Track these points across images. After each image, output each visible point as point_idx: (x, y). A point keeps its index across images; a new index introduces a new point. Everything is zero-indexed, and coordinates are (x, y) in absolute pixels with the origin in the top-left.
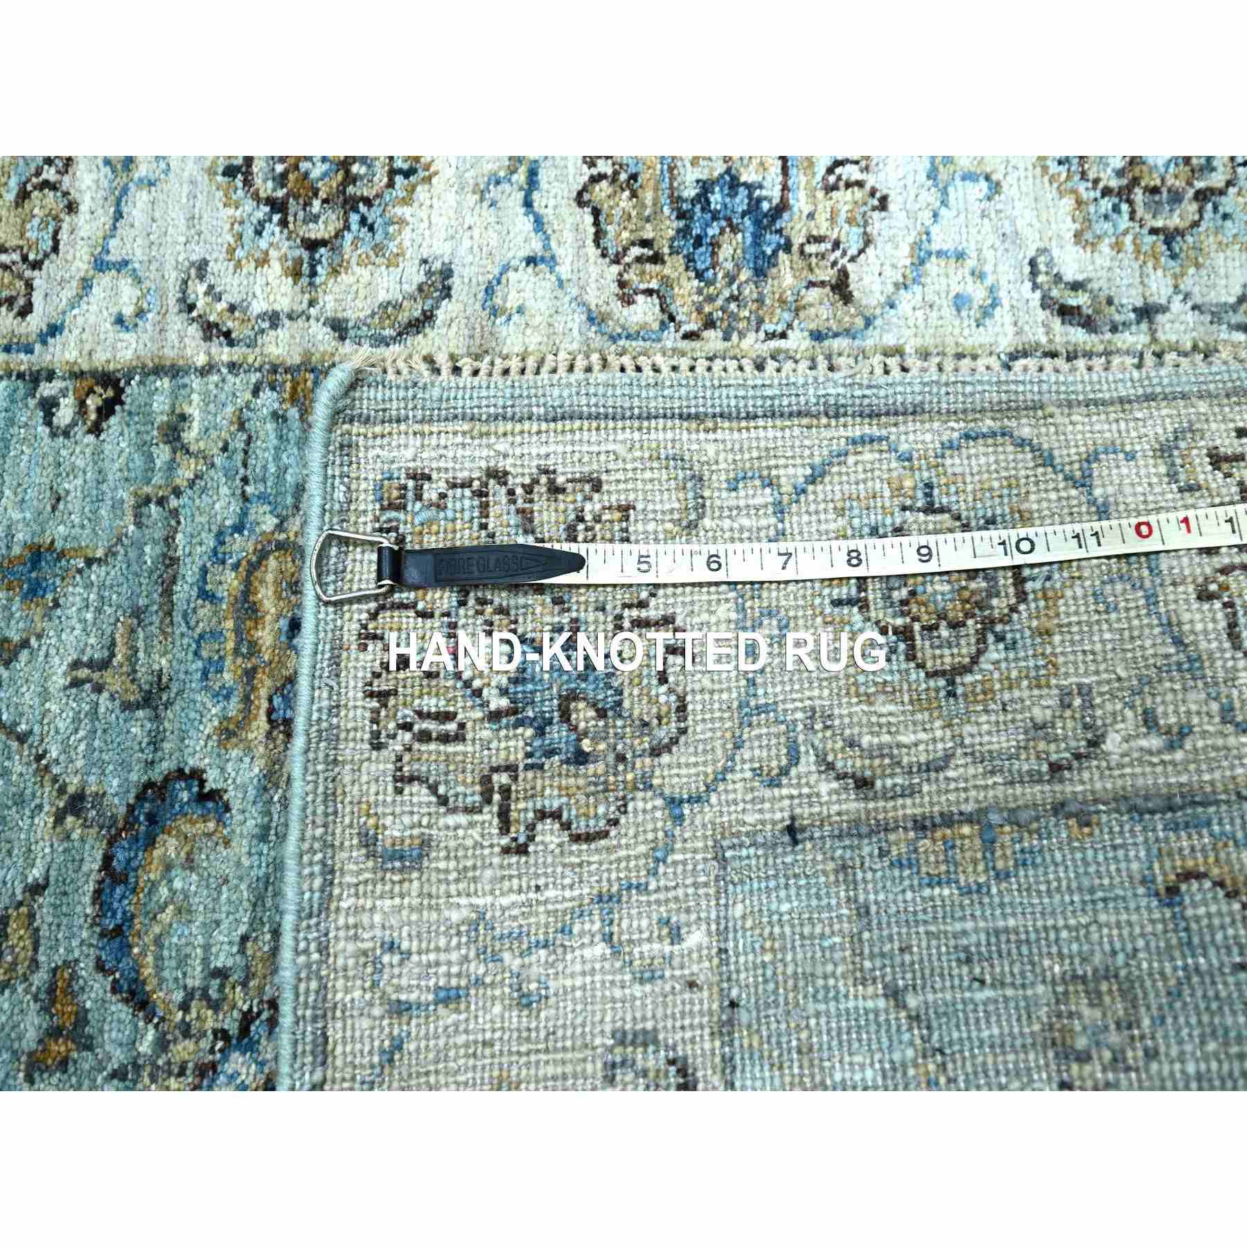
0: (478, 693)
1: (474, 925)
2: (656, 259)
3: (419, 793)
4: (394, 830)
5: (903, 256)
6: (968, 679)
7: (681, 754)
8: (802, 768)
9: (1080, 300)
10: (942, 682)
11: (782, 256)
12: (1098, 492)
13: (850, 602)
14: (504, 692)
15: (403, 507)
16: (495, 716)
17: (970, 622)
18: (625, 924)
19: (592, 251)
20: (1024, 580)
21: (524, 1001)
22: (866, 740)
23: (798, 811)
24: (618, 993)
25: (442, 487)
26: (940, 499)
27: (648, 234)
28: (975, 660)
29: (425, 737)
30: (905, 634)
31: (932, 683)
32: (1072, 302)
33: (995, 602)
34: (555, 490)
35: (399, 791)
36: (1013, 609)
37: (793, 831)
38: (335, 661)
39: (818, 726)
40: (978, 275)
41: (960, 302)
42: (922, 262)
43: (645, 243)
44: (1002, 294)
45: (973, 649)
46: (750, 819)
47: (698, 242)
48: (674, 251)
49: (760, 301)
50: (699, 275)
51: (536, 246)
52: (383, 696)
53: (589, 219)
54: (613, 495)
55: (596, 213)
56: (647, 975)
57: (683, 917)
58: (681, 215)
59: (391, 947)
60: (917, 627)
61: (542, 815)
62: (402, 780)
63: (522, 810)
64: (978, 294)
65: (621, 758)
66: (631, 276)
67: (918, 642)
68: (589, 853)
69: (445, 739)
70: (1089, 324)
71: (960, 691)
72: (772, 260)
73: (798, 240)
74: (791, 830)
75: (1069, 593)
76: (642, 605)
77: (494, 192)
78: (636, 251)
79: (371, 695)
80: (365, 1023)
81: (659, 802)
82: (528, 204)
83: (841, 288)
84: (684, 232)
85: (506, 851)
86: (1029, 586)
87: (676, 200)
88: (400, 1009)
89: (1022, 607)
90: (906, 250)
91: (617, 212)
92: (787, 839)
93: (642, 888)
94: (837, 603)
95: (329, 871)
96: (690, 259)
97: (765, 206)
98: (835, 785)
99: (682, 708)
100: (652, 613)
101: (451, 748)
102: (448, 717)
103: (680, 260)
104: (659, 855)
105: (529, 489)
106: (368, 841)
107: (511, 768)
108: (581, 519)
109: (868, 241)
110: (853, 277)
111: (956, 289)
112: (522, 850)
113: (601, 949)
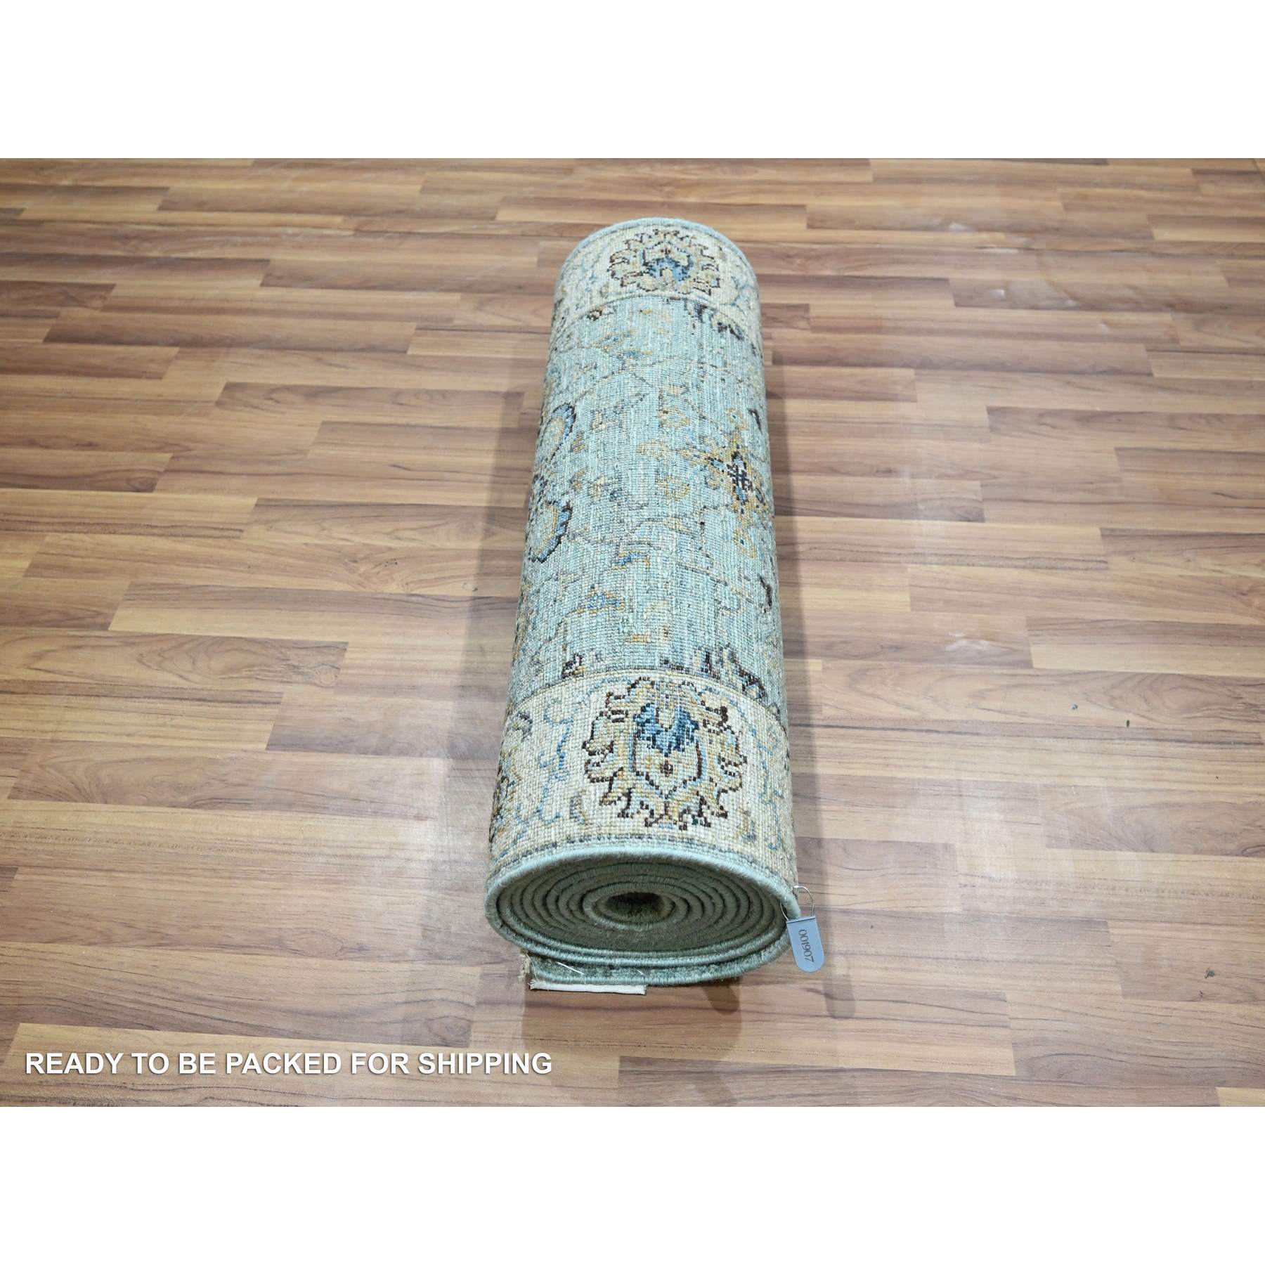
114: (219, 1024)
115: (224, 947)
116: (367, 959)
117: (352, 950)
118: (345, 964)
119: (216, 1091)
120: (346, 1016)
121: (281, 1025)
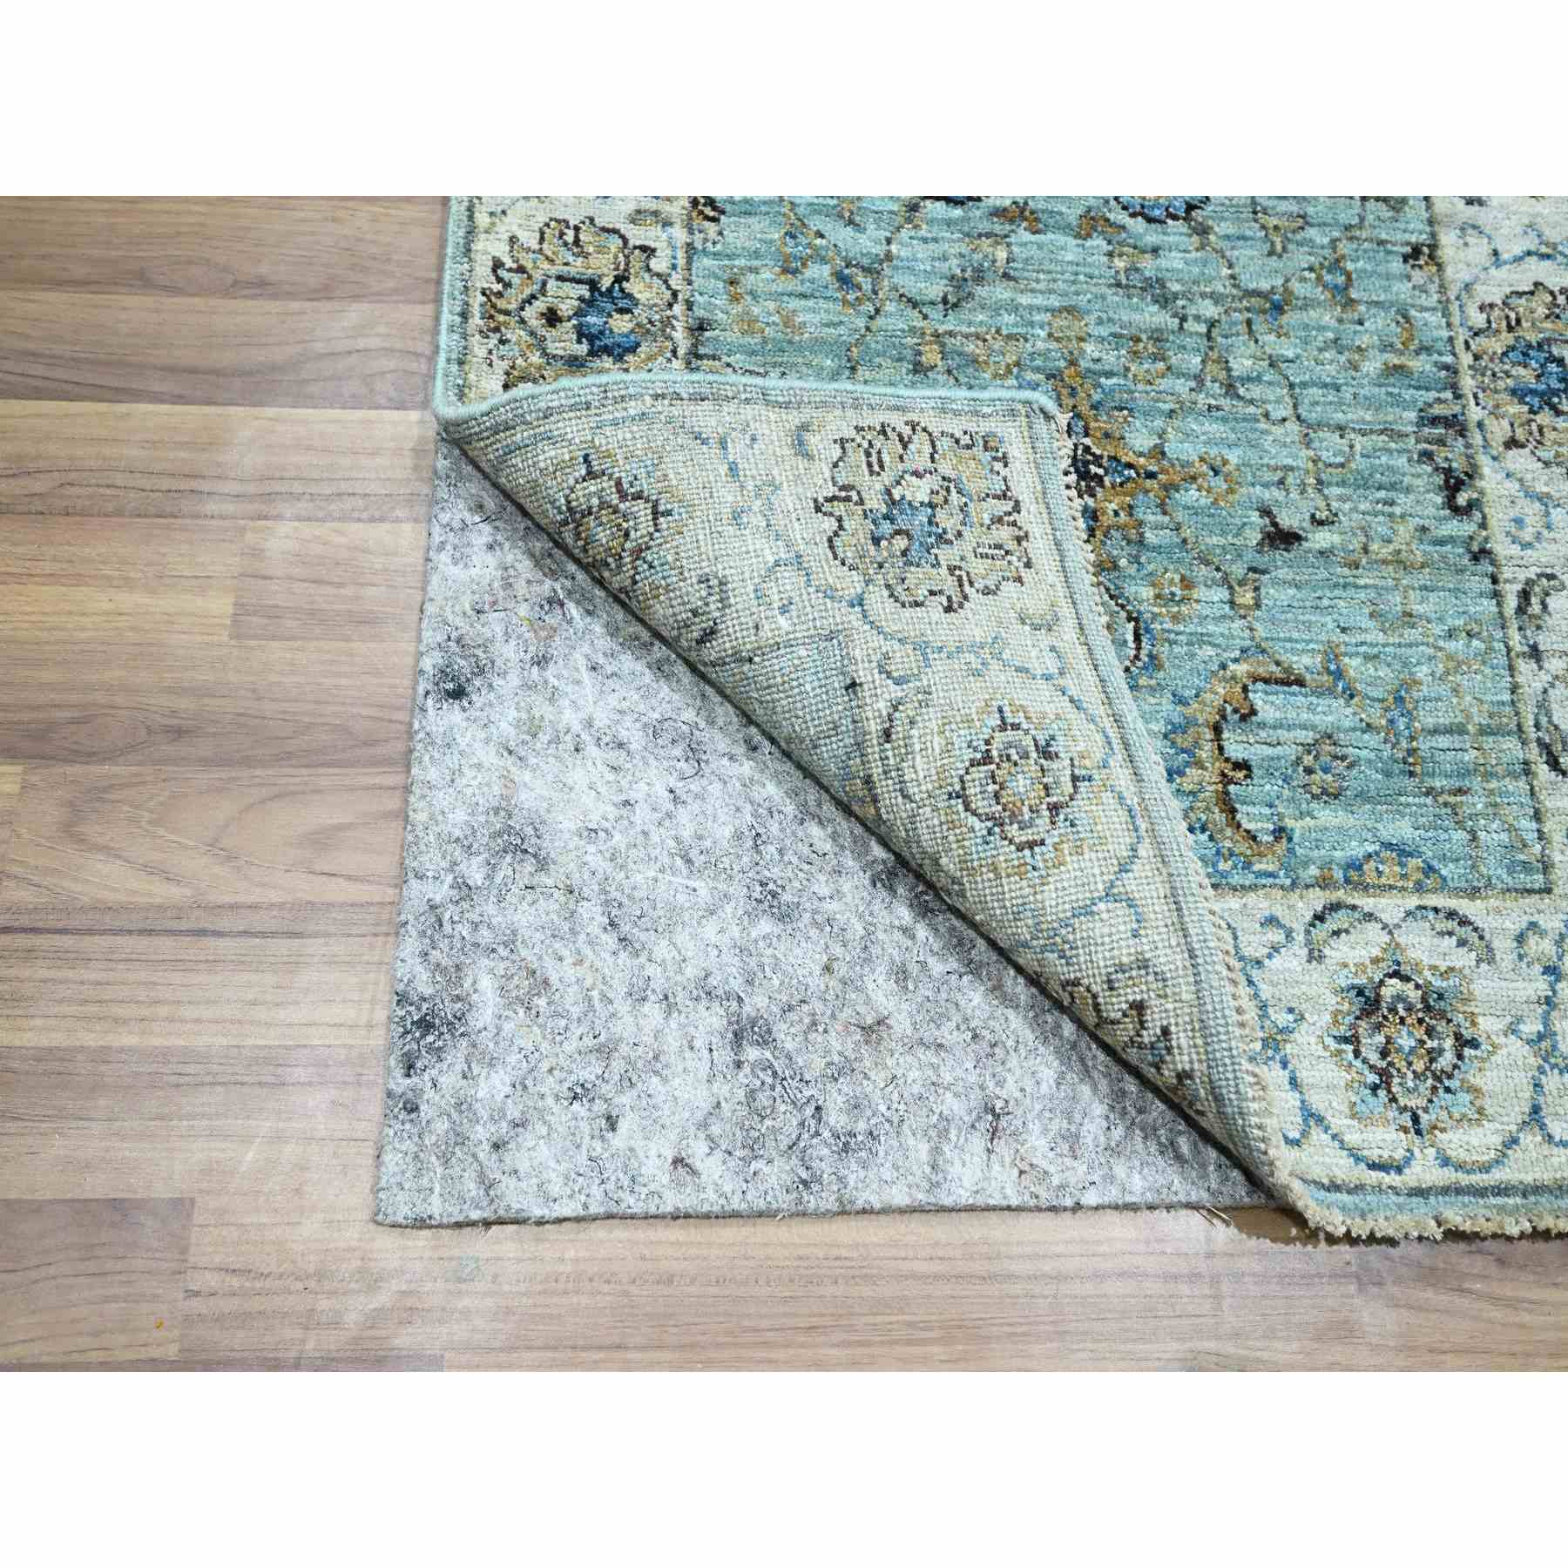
0: (898, 483)
1: (772, 483)
2: (1510, 329)
3: (837, 452)
4: (813, 440)
5: (1541, 488)
6: (961, 807)
7: (890, 605)
8: (893, 687)
9: (1536, 608)
10: (958, 787)
11: (1526, 408)
12: (1102, 906)
13: (1003, 719)
14: (903, 498)
15: (986, 449)
16: (888, 492)
17: (1000, 808)
18: (786, 574)
19: (1508, 290)
20: (1031, 848)
21: (736, 516)
22: (914, 732)
23: (866, 687)
24: (747, 575)
25: (1003, 473)
26: (1083, 786)
27: (1525, 324)
28: (974, 813)
29: (868, 455)
30: (987, 759)
31: (956, 780)
32: (1533, 600)
33: (1015, 826)
34: (1019, 540)
35: (835, 441)
36: (1011, 842)
37: (852, 686)
38: (897, 408)
39: (920, 697)
40: (1538, 536)
41: (1519, 522)
42: (1540, 499)
43: (1518, 321)
44: (1529, 552)
45: (980, 811)
46: (857, 652)
47: (1524, 354)
48: (1517, 339)
49: (1496, 391)
50: (1504, 354)
51: (1505, 256)
52: (883, 432)
53: (1527, 289)
54: (1026, 575)
55: (1532, 293)
56: (759, 595)
57: (794, 613)
58: (1540, 345)
59: (753, 439)
60: (993, 767)
61: (840, 519)
62: (842, 442)
63: (838, 509)
64: (1527, 535)
65: (881, 566)
66: (1496, 312)
67: (983, 768)
68: (824, 548)
69: (870, 465)
70: (1521, 610)
71: (953, 802)
72: (1522, 401)
73: (1538, 418)
74: (853, 685)
75: (1024, 883)
76: (971, 584)
77: (1533, 234)
78: (1513, 316)
79: (883, 425)
80: (714, 424)
81: (859, 591)
82: (1529, 253)
83: (1512, 443)
84: (1530, 346)
85: (815, 501)
86: (1027, 852)
87: (1549, 341)
88: (723, 444)
89: (1013, 848)
90: (1545, 489)
91: (1534, 305)
92: (848, 681)
93: (808, 584)
94: (1000, 710)
95: (786, 406)
96: (1513, 348)
97: (1556, 400)
98: (884, 713)
99: (917, 604)
100: (967, 588)
101: (864, 466)
102: (882, 467)
103: (1512, 342)
104: (829, 593)
105: (1014, 524)
106: (804, 427)
107: (861, 502)
108: (1007, 552)
109: (1547, 464)
110: (1521, 451)
111: (1528, 520)
112: (818, 509)
113: (771, 560)
114: (69, 387)
115: (58, 284)
116: (275, 296)
117: (249, 284)
118: (239, 304)
119: (73, 475)
120: (250, 373)
121: (157, 387)
